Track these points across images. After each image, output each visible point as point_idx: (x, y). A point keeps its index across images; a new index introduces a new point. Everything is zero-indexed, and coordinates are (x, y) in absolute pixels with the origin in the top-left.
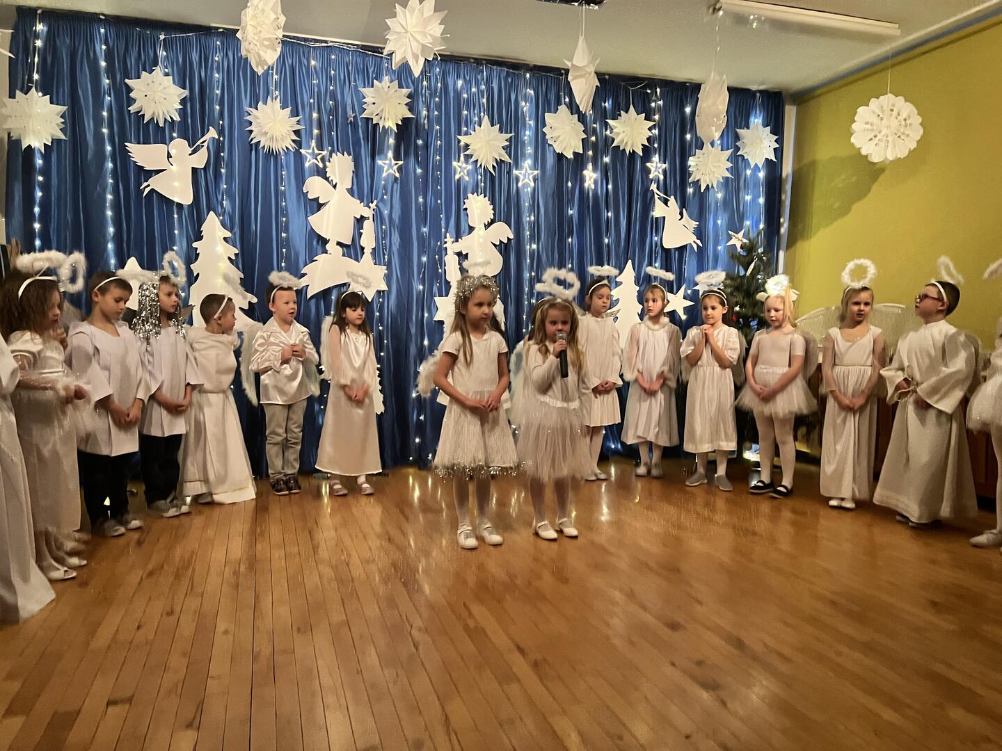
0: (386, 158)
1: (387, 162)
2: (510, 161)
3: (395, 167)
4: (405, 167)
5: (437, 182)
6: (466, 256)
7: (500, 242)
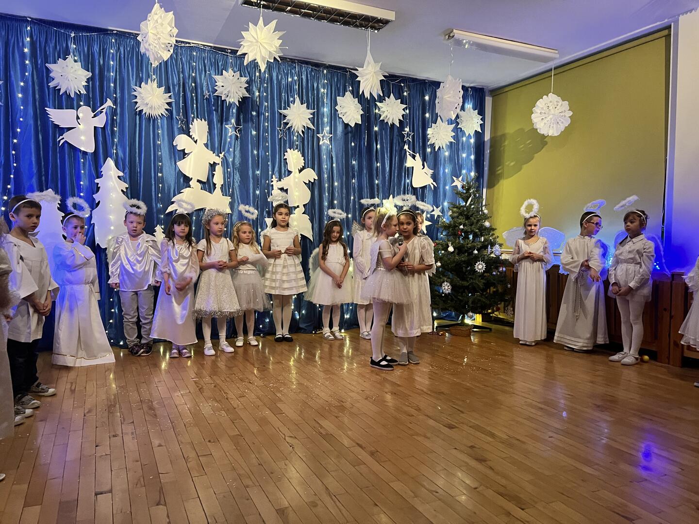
0: (230, 123)
1: (232, 126)
2: (314, 128)
3: (237, 130)
4: (244, 130)
5: (266, 141)
6: (286, 191)
7: (309, 181)
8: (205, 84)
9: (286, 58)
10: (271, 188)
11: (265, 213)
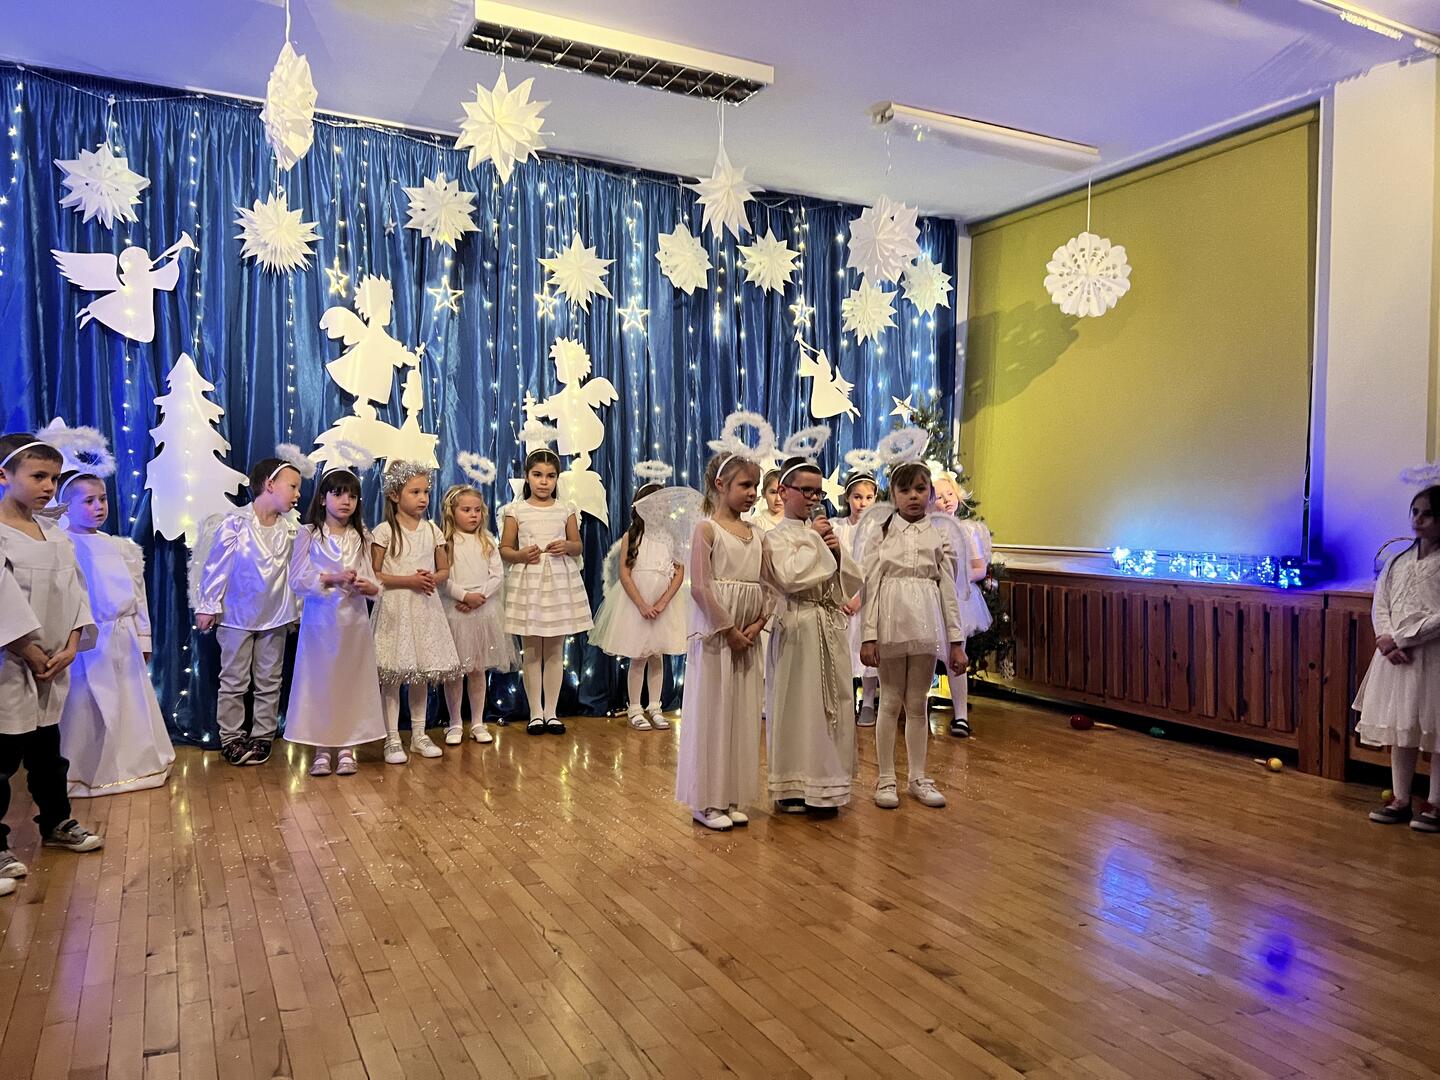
0: (439, 285)
1: (441, 290)
2: (611, 297)
3: (453, 298)
4: (467, 299)
5: (514, 321)
6: (554, 423)
7: (602, 404)
8: (387, 204)
9: (555, 154)
10: (521, 417)
11: (510, 468)
